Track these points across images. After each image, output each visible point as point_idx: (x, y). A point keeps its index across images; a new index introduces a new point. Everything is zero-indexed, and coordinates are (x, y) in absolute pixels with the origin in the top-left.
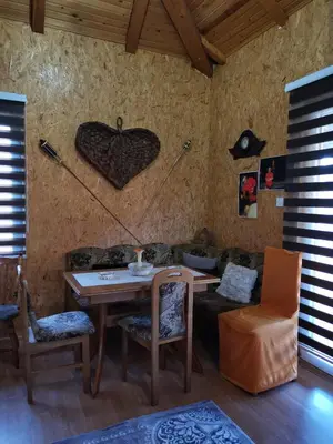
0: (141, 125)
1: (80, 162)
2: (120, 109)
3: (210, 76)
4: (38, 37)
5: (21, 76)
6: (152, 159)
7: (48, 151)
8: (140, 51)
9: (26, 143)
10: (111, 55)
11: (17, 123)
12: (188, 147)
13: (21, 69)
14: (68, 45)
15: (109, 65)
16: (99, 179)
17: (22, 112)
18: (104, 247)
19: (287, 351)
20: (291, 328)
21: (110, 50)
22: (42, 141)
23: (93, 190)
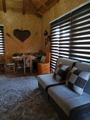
0: (26, 29)
1: (15, 37)
2: (22, 27)
3: (41, 18)
4: (5, 13)
5: (2, 21)
6: (29, 36)
7: (8, 35)
8: (26, 14)
9: (4, 34)
10: (20, 16)
11: (2, 30)
12: (37, 33)
13: (3, 20)
14: (11, 14)
15: (19, 18)
16: (19, 40)
17: (3, 28)
18: (20, 53)
19: (47, 69)
20: (48, 65)
21: (20, 15)
22: (7, 33)
23: (18, 42)
